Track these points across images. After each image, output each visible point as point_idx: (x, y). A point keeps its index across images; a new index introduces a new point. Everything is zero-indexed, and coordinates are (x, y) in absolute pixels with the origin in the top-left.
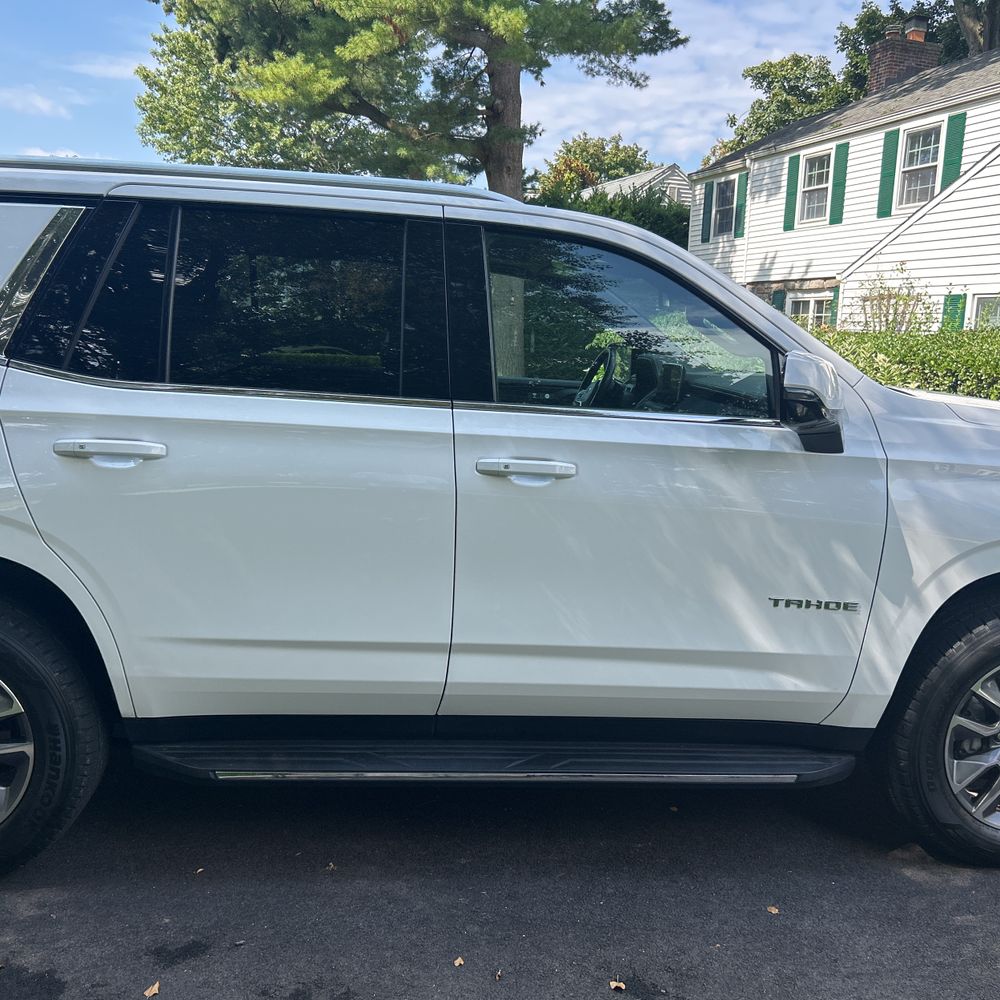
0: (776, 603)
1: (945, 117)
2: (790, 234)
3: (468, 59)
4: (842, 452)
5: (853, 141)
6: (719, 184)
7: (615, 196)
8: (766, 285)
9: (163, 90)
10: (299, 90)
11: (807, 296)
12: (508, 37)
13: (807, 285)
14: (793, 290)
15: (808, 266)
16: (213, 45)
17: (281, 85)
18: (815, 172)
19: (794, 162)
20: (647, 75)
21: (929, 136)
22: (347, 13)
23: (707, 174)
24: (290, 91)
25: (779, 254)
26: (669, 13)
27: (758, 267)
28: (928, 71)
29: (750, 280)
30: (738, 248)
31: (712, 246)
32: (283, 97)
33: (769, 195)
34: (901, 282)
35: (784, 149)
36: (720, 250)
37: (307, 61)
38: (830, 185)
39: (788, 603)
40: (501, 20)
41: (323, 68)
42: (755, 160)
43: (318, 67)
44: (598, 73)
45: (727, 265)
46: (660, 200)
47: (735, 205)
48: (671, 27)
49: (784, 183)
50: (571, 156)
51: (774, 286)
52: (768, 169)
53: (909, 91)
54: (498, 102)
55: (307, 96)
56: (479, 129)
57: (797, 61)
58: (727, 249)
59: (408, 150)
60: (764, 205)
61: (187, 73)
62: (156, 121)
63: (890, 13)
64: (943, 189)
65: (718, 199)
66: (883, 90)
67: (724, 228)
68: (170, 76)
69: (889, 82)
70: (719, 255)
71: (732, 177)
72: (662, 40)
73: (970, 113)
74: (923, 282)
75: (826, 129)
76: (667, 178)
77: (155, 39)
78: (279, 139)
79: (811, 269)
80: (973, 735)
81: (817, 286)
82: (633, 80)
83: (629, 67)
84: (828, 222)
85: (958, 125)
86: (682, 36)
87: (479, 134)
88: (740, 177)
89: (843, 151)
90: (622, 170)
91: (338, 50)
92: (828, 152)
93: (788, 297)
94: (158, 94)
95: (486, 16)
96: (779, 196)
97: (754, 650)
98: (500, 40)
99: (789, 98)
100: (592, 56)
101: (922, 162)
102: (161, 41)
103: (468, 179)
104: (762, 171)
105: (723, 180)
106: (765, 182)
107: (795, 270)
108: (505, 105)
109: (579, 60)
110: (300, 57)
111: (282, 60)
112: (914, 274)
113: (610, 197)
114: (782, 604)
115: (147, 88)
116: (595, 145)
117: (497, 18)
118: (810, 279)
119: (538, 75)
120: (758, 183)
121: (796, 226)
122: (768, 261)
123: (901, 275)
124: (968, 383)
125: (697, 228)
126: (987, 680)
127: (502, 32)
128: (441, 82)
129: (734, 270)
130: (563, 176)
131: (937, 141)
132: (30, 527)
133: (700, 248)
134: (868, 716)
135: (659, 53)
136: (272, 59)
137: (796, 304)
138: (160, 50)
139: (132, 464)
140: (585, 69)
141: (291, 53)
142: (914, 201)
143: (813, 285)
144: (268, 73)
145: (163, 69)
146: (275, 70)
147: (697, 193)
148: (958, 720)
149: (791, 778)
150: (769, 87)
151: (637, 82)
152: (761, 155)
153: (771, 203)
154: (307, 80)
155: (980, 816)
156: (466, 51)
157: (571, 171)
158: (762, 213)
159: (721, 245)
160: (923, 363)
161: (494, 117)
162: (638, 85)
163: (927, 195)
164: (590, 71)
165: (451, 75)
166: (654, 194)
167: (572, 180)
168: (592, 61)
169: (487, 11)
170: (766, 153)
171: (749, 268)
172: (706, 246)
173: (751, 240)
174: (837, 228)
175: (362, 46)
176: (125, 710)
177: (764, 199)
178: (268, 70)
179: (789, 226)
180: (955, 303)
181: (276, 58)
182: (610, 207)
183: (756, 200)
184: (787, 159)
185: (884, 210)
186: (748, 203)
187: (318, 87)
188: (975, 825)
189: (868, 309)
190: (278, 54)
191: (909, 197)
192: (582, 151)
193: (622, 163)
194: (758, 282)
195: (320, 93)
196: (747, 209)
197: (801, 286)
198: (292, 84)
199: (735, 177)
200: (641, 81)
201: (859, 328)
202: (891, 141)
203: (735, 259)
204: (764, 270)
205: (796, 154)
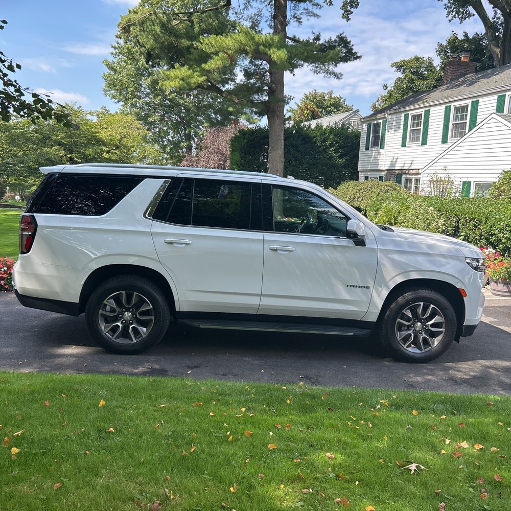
0: (348, 286)
1: (470, 101)
2: (404, 149)
3: (261, 65)
4: (365, 246)
5: (432, 109)
6: (373, 124)
7: (327, 126)
8: (393, 171)
9: (115, 71)
10: (185, 82)
11: (411, 177)
12: (278, 62)
13: (411, 172)
14: (405, 174)
15: (411, 163)
16: (144, 56)
17: (178, 80)
18: (416, 121)
19: (406, 117)
20: (342, 73)
21: (463, 109)
22: (208, 50)
23: (368, 119)
24: (181, 82)
25: (399, 157)
26: (353, 45)
27: (390, 163)
28: (469, 75)
29: (387, 168)
30: (381, 153)
31: (370, 152)
32: (178, 85)
33: (395, 131)
34: (445, 175)
35: (401, 110)
36: (374, 154)
37: (189, 69)
38: (422, 128)
39: (351, 286)
40: (275, 55)
41: (196, 72)
42: (390, 114)
43: (194, 71)
44: (319, 72)
45: (377, 161)
46: (348, 128)
47: (380, 134)
48: (354, 51)
49: (402, 126)
50: (308, 102)
51: (397, 171)
52: (395, 119)
53: (459, 86)
54: (274, 85)
55: (189, 84)
56: (265, 98)
57: (417, 59)
58: (376, 154)
59: (233, 108)
60: (393, 135)
61: (127, 64)
62: (112, 85)
63: (463, 38)
64: (469, 132)
65: (373, 130)
66: (449, 83)
67: (375, 144)
68: (119, 64)
69: (452, 80)
70: (373, 156)
71: (379, 121)
72: (349, 56)
73: (480, 100)
74: (454, 175)
75: (420, 102)
76: (352, 117)
77: (112, 47)
78: (169, 94)
79: (413, 165)
80: (405, 325)
81: (416, 172)
82: (335, 76)
83: (334, 70)
84: (420, 144)
85: (475, 105)
86: (358, 55)
87: (265, 100)
88: (383, 121)
89: (427, 113)
90: (333, 108)
91: (203, 65)
92: (421, 113)
93: (403, 178)
94: (112, 73)
95: (269, 52)
96: (399, 131)
97: (344, 299)
98: (275, 62)
99: (413, 77)
100: (317, 65)
101: (461, 120)
102: (115, 48)
103: (259, 118)
104: (393, 120)
105: (375, 122)
106: (394, 124)
107: (405, 165)
108: (277, 87)
109: (310, 67)
110: (186, 67)
111: (178, 68)
112: (451, 172)
113: (324, 127)
114: (349, 286)
115: (108, 69)
116: (320, 96)
117: (274, 53)
118: (413, 169)
119: (292, 71)
120: (390, 125)
121: (407, 145)
122: (394, 160)
123: (445, 172)
124: (462, 220)
125: (363, 143)
126: (407, 309)
127: (276, 60)
128: (248, 74)
129: (379, 163)
130: (304, 112)
131: (467, 111)
132: (157, 261)
133: (365, 152)
134: (373, 318)
135: (348, 62)
136: (173, 67)
137: (407, 180)
138: (114, 52)
139: (184, 245)
140: (314, 71)
141: (183, 65)
142: (457, 137)
143: (414, 172)
144: (172, 74)
145: (115, 60)
146: (175, 73)
147: (364, 127)
148: (399, 320)
149: (352, 334)
150: (404, 71)
151: (337, 76)
152: (392, 112)
153: (396, 134)
154: (189, 77)
155: (405, 347)
156: (259, 62)
157: (308, 110)
158: (392, 138)
159: (374, 152)
160: (446, 212)
161: (271, 92)
162: (338, 78)
163: (462, 134)
164: (316, 72)
165: (252, 71)
166: (345, 125)
167: (308, 114)
168: (317, 67)
169: (269, 50)
170: (394, 111)
171: (386, 163)
172: (367, 152)
173: (387, 150)
174: (424, 147)
175: (213, 64)
176: (177, 309)
177: (393, 132)
178: (172, 73)
179: (404, 145)
180: (467, 185)
181: (176, 67)
182: (324, 132)
183: (390, 133)
184: (403, 115)
185: (444, 141)
186: (386, 134)
187: (193, 80)
188: (404, 350)
189: (432, 186)
190: (177, 65)
191: (455, 135)
192: (314, 99)
193: (333, 105)
194: (390, 170)
195: (194, 83)
196: (386, 136)
197: (409, 172)
198: (183, 79)
199: (381, 121)
200: (339, 76)
201: (427, 194)
202: (448, 110)
203: (380, 158)
204: (393, 164)
205: (407, 113)
